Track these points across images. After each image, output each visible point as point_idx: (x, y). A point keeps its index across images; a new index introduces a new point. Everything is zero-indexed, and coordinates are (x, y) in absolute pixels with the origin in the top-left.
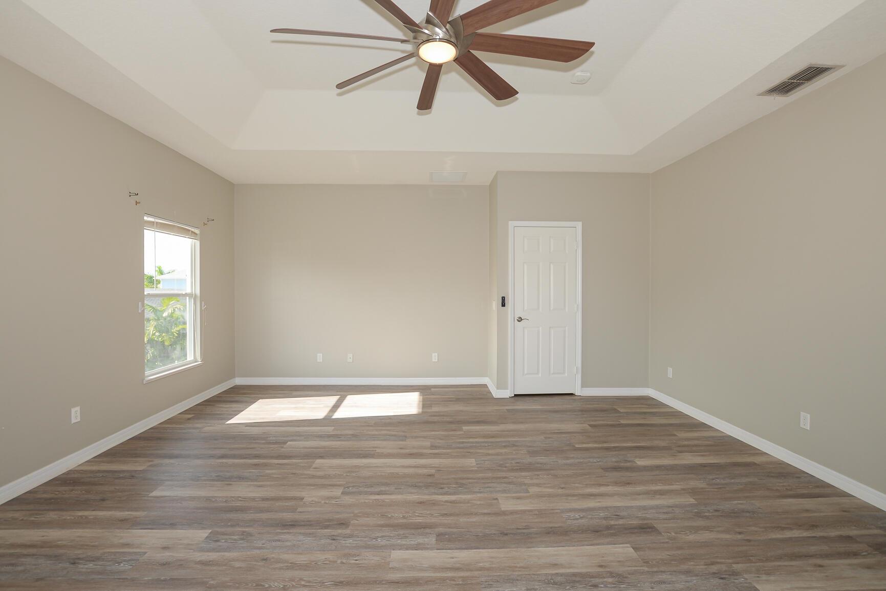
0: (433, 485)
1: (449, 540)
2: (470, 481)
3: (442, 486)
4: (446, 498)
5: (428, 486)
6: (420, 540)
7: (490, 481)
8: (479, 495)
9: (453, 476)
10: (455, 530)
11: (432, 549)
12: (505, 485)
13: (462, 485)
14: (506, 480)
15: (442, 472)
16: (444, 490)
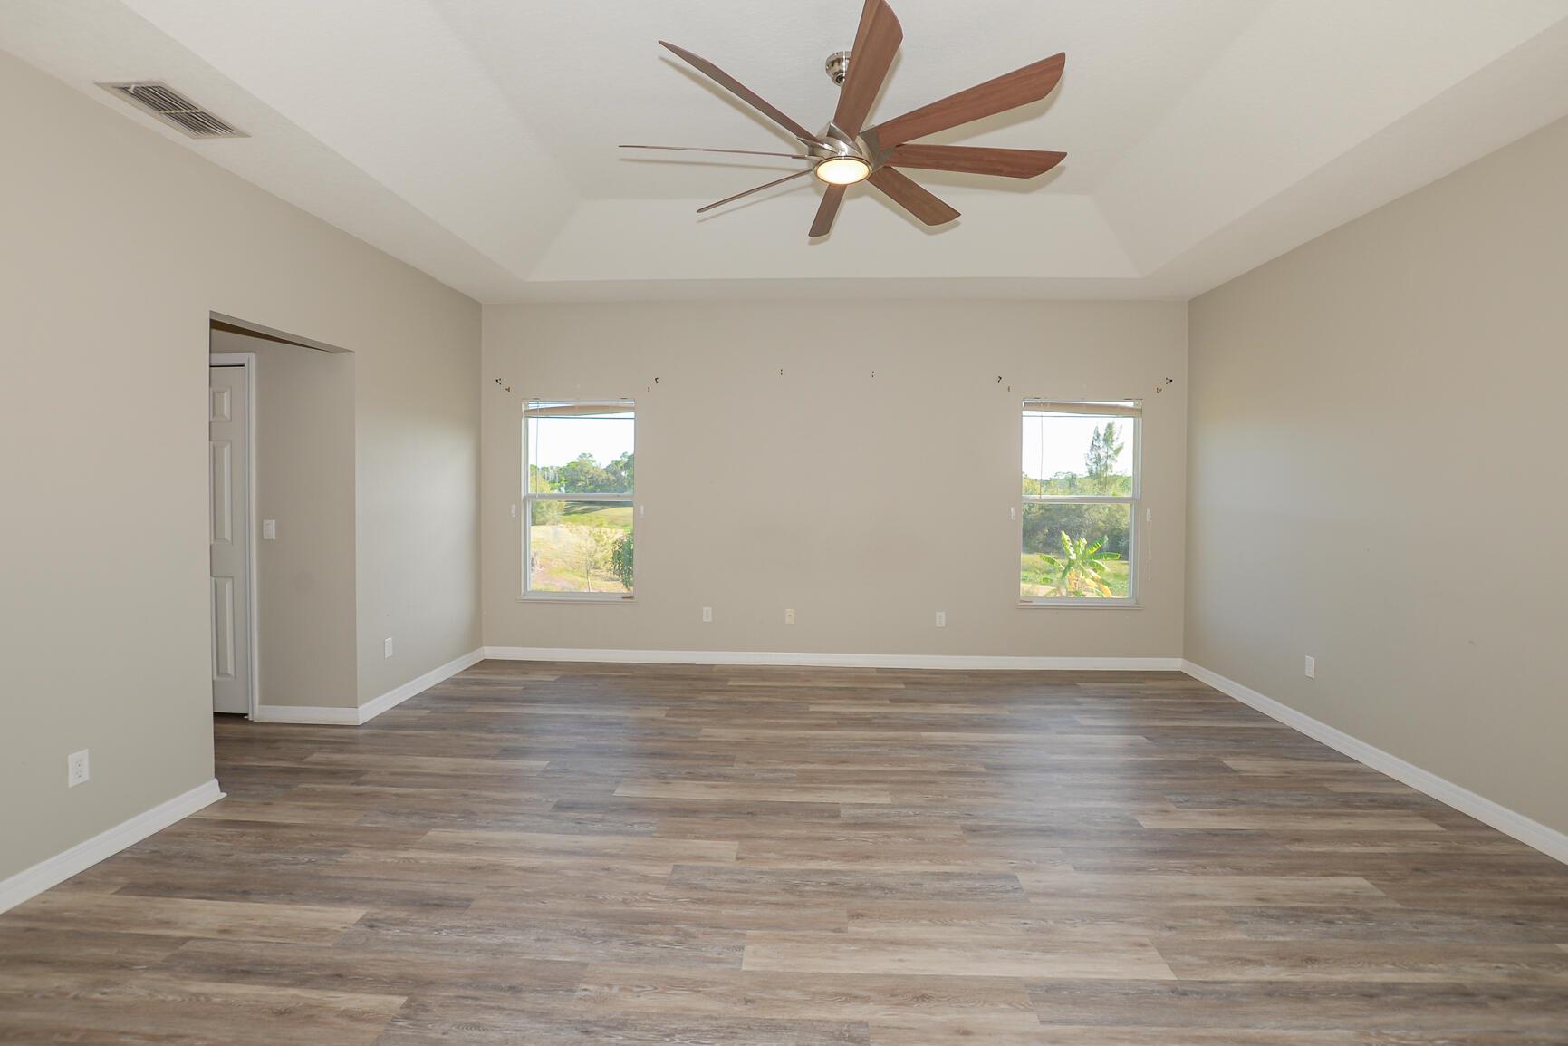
0: (851, 892)
1: (823, 811)
2: (772, 899)
3: (831, 889)
4: (824, 865)
5: (859, 890)
6: (859, 812)
7: (732, 895)
8: (766, 868)
9: (808, 912)
10: (816, 821)
11: (844, 804)
12: (708, 884)
13: (792, 889)
14: (699, 895)
15: (833, 927)
16: (829, 881)
